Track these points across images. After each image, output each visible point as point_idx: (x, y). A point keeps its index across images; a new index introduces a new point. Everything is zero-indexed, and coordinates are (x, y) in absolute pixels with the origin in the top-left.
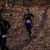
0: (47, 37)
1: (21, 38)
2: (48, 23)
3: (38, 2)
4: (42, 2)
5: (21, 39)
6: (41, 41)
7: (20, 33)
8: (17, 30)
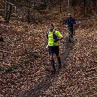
0: (72, 85)
1: (20, 87)
2: (75, 58)
3: (58, 14)
4: (65, 15)
5: (19, 89)
6: (59, 94)
7: (18, 77)
8: (11, 70)
